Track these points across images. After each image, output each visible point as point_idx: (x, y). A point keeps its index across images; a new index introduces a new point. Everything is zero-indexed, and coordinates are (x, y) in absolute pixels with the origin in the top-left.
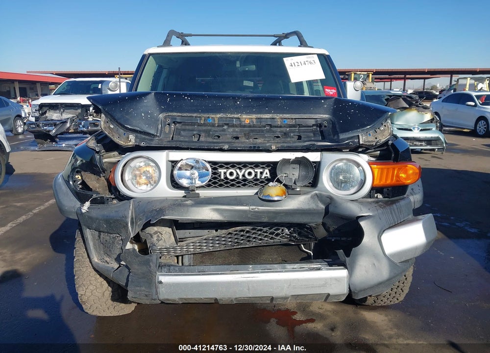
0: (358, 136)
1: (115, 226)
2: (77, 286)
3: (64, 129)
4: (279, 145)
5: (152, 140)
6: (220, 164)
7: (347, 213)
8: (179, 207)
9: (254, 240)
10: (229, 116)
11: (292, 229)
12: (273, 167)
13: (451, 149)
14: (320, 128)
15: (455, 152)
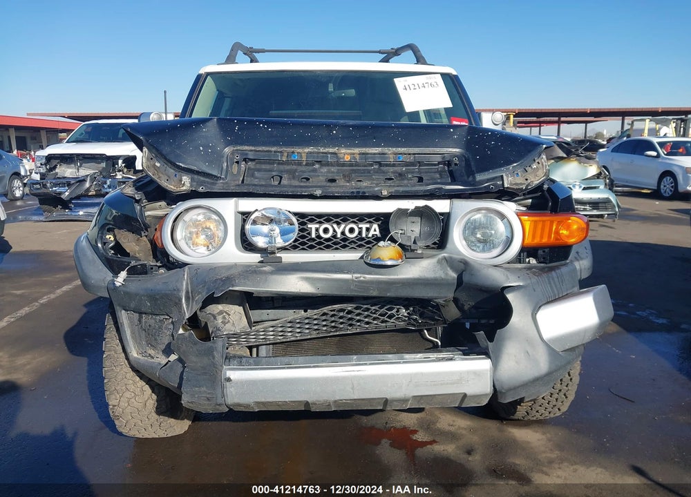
0: (502, 176)
1: (163, 303)
2: (107, 393)
3: (81, 191)
4: (392, 190)
5: (214, 184)
6: (310, 217)
7: (488, 283)
8: (254, 275)
9: (358, 324)
10: (322, 150)
11: (412, 309)
12: (384, 220)
13: (626, 215)
14: (448, 167)
15: (631, 220)
